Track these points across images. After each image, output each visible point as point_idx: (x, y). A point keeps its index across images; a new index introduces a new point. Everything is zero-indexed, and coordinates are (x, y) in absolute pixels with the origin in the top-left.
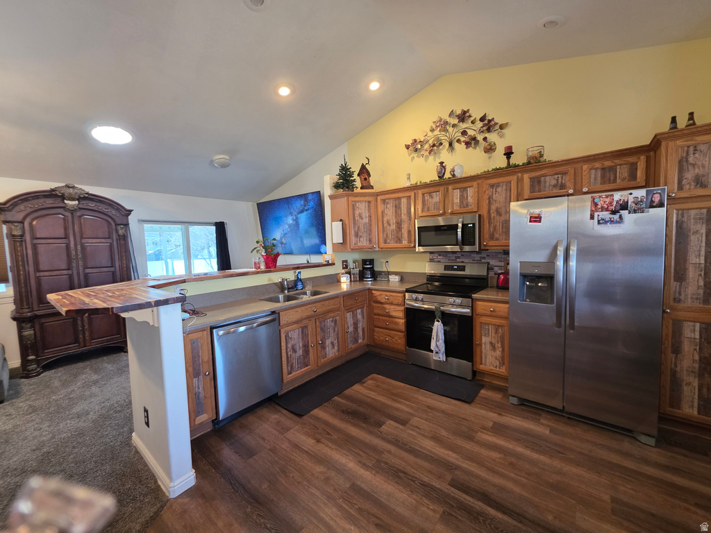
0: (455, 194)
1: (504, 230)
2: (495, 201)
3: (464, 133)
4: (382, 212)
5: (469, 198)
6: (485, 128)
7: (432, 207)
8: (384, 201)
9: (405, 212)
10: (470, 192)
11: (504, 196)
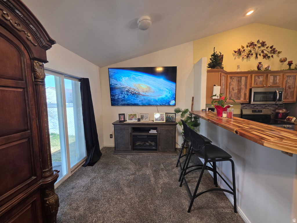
0: (271, 78)
1: (291, 95)
2: (289, 83)
3: (263, 52)
4: (230, 83)
5: (277, 80)
6: (273, 51)
7: (258, 83)
8: (231, 78)
9: (244, 84)
10: (278, 78)
11: (292, 81)
